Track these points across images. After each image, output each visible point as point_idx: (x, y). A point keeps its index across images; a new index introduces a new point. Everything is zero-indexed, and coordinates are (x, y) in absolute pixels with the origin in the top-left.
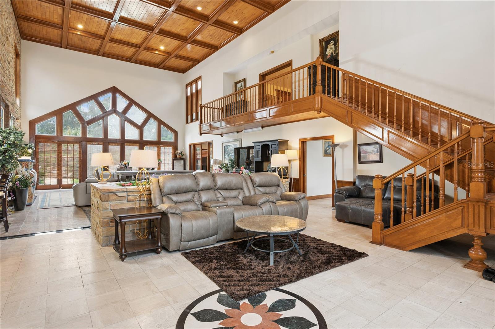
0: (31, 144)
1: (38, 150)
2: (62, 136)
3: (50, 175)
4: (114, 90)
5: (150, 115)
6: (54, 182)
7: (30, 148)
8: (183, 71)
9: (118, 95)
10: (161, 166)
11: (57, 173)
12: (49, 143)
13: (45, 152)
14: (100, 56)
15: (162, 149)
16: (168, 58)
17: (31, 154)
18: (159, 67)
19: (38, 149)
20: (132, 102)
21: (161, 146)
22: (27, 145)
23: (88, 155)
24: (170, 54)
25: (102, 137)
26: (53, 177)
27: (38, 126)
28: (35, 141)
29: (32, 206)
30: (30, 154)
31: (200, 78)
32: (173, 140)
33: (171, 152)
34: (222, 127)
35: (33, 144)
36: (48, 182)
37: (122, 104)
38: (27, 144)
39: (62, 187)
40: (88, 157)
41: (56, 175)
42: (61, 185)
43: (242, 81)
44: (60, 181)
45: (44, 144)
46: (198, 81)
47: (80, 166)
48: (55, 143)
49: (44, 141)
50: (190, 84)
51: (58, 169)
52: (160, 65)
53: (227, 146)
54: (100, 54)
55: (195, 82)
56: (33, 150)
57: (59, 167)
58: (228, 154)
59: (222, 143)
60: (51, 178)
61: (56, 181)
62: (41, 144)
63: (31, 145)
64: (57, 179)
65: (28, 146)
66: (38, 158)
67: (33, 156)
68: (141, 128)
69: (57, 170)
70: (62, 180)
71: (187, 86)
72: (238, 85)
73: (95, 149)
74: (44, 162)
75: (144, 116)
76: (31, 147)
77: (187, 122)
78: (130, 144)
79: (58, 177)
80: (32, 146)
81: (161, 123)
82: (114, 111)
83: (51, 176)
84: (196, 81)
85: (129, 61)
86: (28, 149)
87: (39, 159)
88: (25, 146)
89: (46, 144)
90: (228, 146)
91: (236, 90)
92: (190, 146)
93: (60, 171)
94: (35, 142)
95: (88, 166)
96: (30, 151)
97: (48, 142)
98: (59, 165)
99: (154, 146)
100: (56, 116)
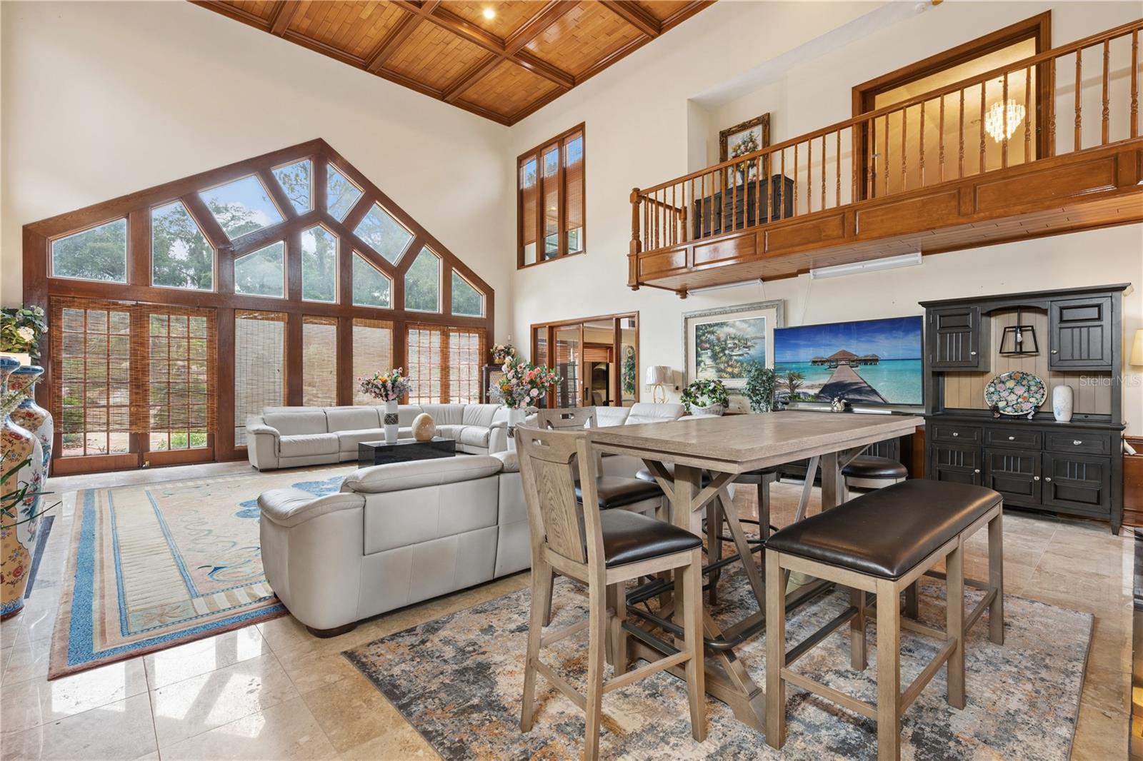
0: (32, 310)
1: (61, 332)
2: (147, 285)
3: (106, 421)
4: (319, 152)
5: (423, 238)
6: (120, 443)
7: (27, 322)
8: (509, 117)
9: (331, 168)
10: (451, 388)
11: (131, 415)
12: (101, 309)
13: (85, 339)
14: (279, 35)
15: (455, 339)
16: (495, 57)
17: (32, 346)
18: (448, 98)
19: (59, 328)
20: (372, 194)
21: (453, 331)
22: (13, 312)
23: (236, 353)
24: (504, 44)
25: (282, 297)
26: (117, 427)
27: (57, 246)
28: (49, 301)
29: (19, 618)
30: (26, 344)
31: (581, 128)
32: (482, 314)
33: (478, 347)
34: (695, 269)
35: (41, 312)
36: (97, 442)
37: (342, 196)
38: (17, 310)
39: (147, 463)
40: (237, 360)
41: (126, 419)
42: (145, 454)
43: (755, 125)
44: (139, 442)
45: (83, 311)
46: (566, 140)
47: (211, 388)
48: (124, 308)
49: (83, 301)
50: (538, 151)
51: (136, 401)
52: (449, 94)
53: (710, 326)
54: (279, 31)
55: (556, 145)
56: (39, 331)
57: (136, 393)
58: (713, 351)
59: (686, 319)
60: (108, 431)
61: (128, 439)
62: (73, 311)
63: (29, 312)
64: (131, 434)
65: (19, 317)
66: (61, 362)
67: (39, 354)
68: (397, 273)
69: (131, 403)
70: (149, 436)
71: (521, 160)
72: (734, 141)
73: (261, 335)
74: (82, 376)
75: (406, 238)
76: (29, 321)
77: (521, 264)
78: (368, 321)
79: (134, 427)
80: (36, 317)
81: (451, 262)
82: (319, 216)
83: (108, 424)
84: (560, 140)
85: (365, 67)
86: (18, 326)
87: (64, 365)
88: (7, 316)
89: (88, 311)
90: (717, 325)
91: (724, 157)
92: (535, 330)
93: (144, 407)
94: (46, 304)
95: (236, 388)
96: (26, 334)
97: (97, 305)
98: (138, 387)
99: (433, 330)
100: (127, 217)
